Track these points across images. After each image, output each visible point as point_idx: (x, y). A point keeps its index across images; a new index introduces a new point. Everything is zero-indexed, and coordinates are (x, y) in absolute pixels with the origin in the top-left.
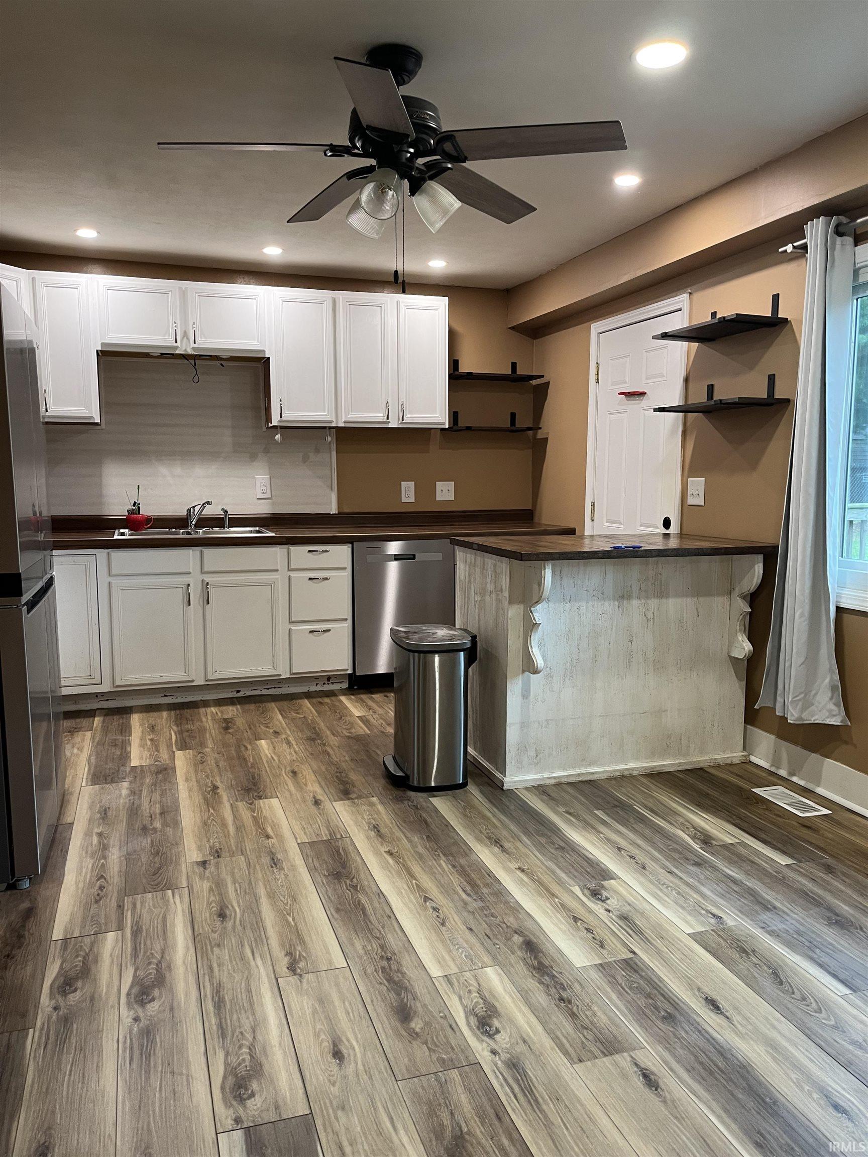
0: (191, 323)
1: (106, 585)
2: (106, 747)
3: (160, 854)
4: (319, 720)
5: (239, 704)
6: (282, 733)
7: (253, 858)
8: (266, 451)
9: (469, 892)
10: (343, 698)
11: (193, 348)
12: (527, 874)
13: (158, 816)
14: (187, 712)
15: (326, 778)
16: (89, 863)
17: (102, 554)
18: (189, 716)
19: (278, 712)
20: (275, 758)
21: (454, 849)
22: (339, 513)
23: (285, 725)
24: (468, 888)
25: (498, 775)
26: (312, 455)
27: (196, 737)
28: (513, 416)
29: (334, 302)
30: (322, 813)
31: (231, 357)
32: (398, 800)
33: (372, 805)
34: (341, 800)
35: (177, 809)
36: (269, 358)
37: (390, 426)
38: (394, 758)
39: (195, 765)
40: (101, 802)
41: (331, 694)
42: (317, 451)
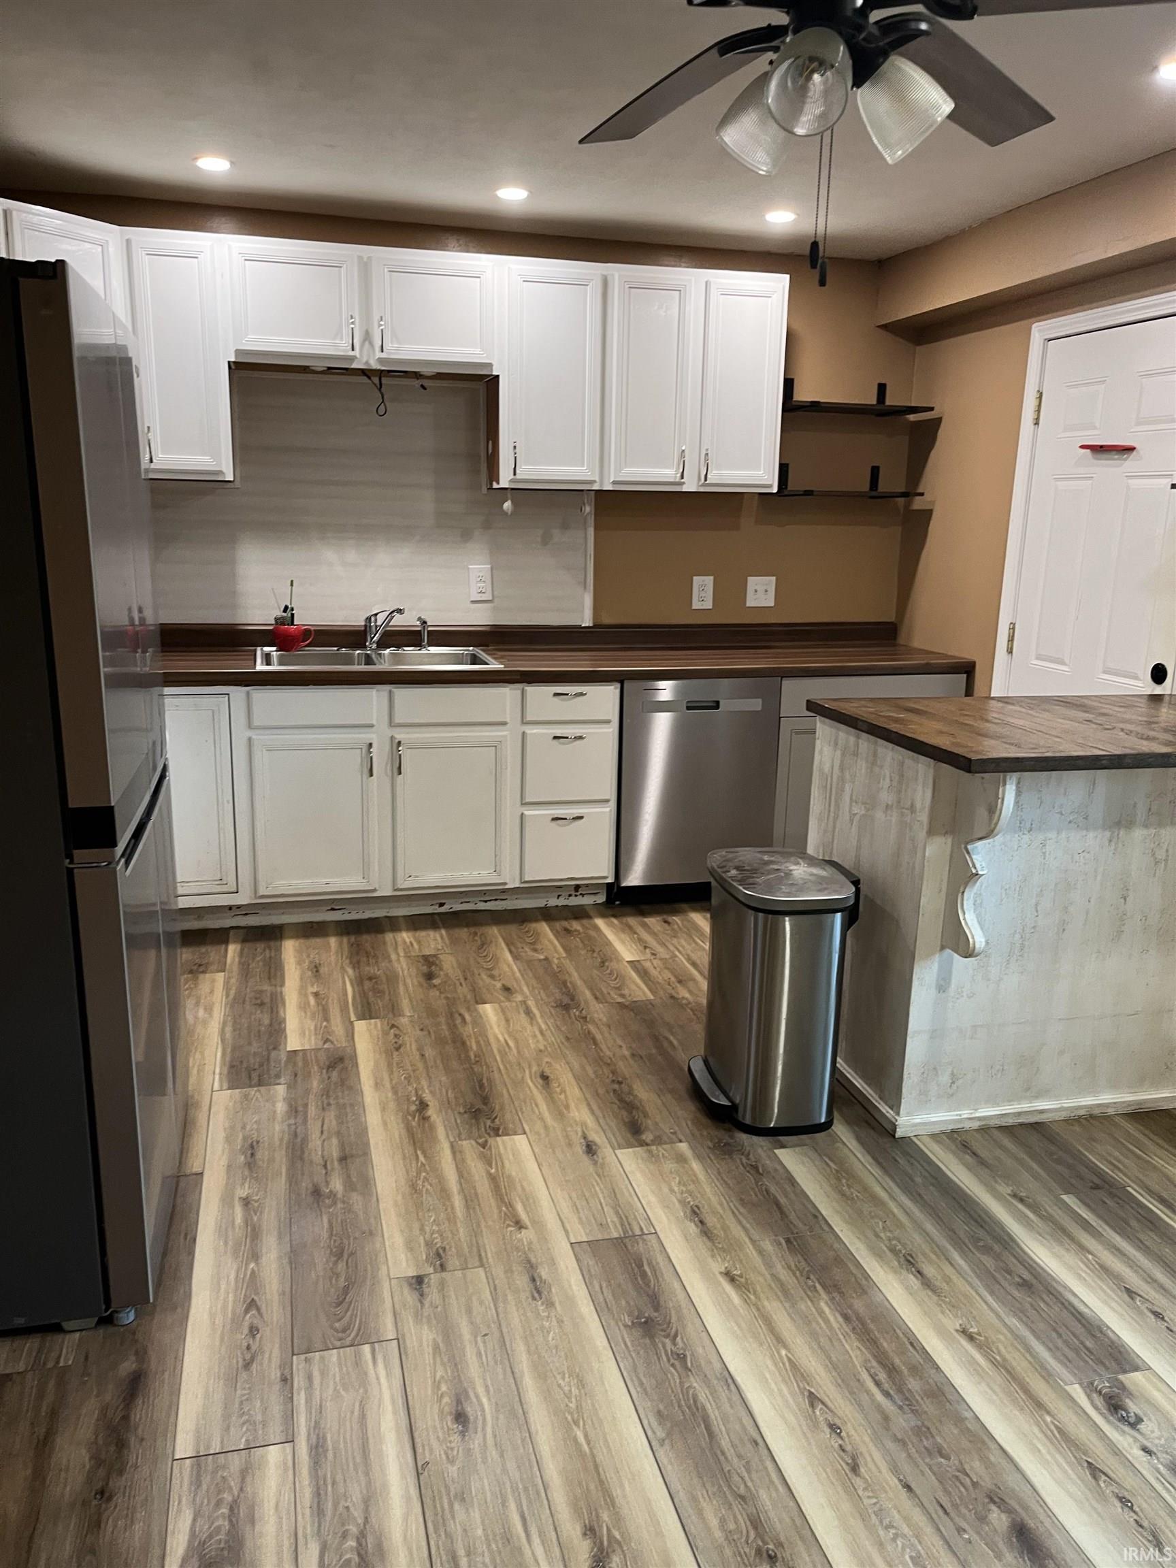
0: (376, 318)
1: (244, 742)
2: (247, 1007)
3: (345, 1256)
4: (569, 966)
5: (445, 927)
6: (516, 991)
7: (498, 1271)
8: (487, 526)
9: (886, 1386)
10: (600, 922)
11: (380, 360)
12: (980, 1347)
13: (336, 1163)
14: (366, 939)
15: (598, 1094)
16: (230, 1269)
17: (238, 693)
18: (369, 949)
19: (503, 945)
20: (511, 1044)
21: (837, 1273)
22: (595, 626)
23: (518, 974)
24: (882, 1376)
25: (884, 1108)
26: (556, 533)
27: (383, 992)
28: (875, 471)
29: (605, 283)
30: (601, 1170)
31: (438, 373)
32: (725, 1150)
33: (681, 1159)
34: (630, 1146)
35: (366, 1153)
36: (498, 376)
37: (685, 489)
38: (706, 1062)
39: (386, 1052)
40: (244, 1128)
41: (579, 913)
42: (565, 526)
